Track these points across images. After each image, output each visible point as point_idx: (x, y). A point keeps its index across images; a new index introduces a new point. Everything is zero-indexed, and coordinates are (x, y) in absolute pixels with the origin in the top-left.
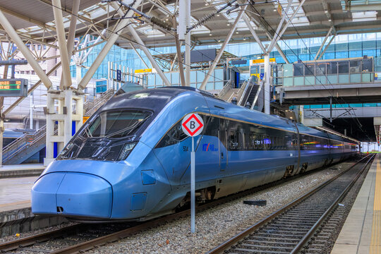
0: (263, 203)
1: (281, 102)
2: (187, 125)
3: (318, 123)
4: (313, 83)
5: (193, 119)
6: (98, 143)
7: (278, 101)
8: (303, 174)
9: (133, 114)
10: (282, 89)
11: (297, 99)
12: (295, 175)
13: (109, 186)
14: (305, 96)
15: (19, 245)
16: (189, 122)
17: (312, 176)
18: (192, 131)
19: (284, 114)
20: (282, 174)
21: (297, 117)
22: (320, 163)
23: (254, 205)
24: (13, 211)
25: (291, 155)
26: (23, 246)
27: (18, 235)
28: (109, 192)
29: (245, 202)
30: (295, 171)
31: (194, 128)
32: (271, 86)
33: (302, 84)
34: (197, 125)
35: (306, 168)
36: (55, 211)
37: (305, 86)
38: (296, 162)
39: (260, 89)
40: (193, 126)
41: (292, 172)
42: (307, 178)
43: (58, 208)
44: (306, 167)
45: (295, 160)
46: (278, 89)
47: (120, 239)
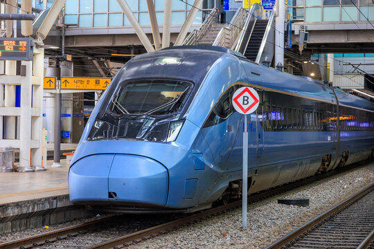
0: (304, 203)
1: (301, 49)
2: (238, 100)
3: (358, 83)
4: (355, 19)
5: (246, 94)
6: (138, 121)
7: (295, 47)
8: (342, 169)
9: (167, 84)
10: (302, 27)
11: (326, 45)
12: (331, 170)
13: (165, 170)
14: (342, 40)
15: (46, 239)
16: (242, 97)
17: (355, 173)
18: (245, 107)
19: (301, 68)
20: (316, 167)
21: (322, 73)
22: (365, 153)
23: (294, 204)
24: (41, 199)
25: (329, 139)
26: (51, 240)
27: (47, 227)
28: (165, 176)
29: (280, 202)
30: (332, 164)
31: (247, 104)
32: (285, 22)
33: (337, 19)
34: (251, 101)
35: (346, 161)
36: (106, 197)
37: (341, 22)
38: (334, 149)
39: (268, 28)
40: (246, 102)
41: (328, 165)
42: (348, 176)
43: (109, 193)
44: (346, 158)
45: (333, 146)
46: (296, 28)
47: (169, 231)
